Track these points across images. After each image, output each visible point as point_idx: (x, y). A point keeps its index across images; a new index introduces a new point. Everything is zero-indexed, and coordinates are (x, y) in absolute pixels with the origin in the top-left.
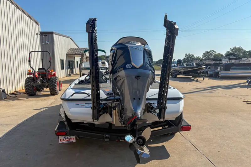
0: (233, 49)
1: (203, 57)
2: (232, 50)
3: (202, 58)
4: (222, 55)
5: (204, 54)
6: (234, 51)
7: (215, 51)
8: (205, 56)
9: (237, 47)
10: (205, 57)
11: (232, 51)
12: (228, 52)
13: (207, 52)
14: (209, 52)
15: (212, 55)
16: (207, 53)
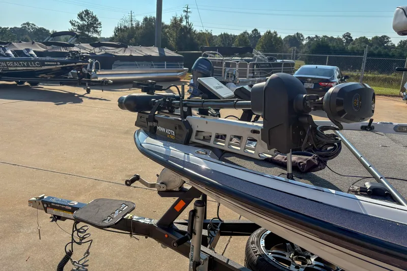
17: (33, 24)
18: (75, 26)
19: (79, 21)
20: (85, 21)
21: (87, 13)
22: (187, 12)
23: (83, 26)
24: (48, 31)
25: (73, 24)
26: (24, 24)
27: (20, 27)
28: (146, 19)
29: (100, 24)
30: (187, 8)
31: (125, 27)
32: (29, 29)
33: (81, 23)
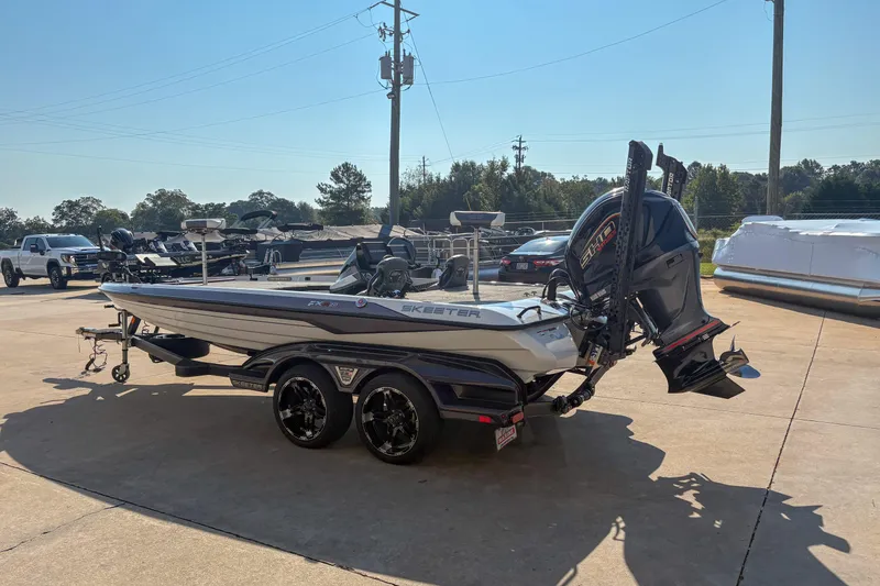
0: (158, 197)
1: (55, 221)
2: (154, 199)
3: (52, 223)
4: (124, 216)
5: (58, 208)
6: (159, 202)
7: (98, 202)
8: (62, 218)
9: (167, 190)
10: (64, 223)
11: (153, 202)
12: (143, 205)
13: (69, 202)
14: (77, 203)
15: (90, 214)
16: (72, 205)
17: (269, 194)
18: (326, 193)
19: (333, 184)
20: (342, 182)
21: (346, 167)
22: (520, 149)
23: (340, 191)
24: (292, 204)
25: (322, 190)
26: (254, 194)
27: (247, 199)
28: (456, 167)
29: (369, 185)
30: (520, 141)
31: (409, 186)
32: (262, 202)
33: (336, 187)
